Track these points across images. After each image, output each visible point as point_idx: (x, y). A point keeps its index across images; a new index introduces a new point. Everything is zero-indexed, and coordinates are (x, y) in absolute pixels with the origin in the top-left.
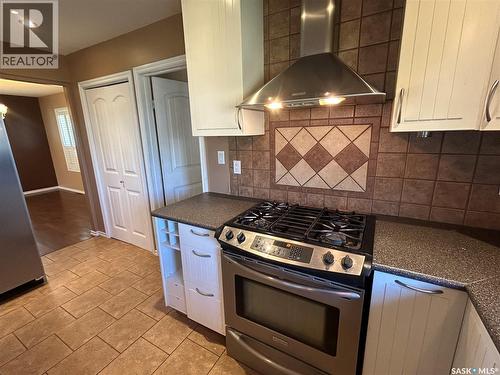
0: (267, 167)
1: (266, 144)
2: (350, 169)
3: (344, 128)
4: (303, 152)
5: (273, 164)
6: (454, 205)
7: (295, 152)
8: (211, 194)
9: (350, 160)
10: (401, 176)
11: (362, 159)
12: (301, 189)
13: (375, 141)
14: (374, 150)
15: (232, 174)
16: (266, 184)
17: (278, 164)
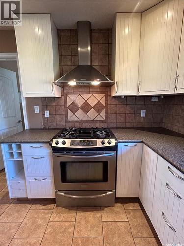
0: (64, 113)
1: (62, 102)
2: (99, 111)
3: (96, 95)
4: (80, 105)
5: (66, 111)
6: (131, 121)
7: (76, 105)
8: (30, 130)
9: (98, 108)
10: (116, 113)
11: (103, 107)
12: (80, 122)
13: (107, 100)
14: (106, 104)
15: (44, 118)
16: (64, 121)
17: (69, 111)
